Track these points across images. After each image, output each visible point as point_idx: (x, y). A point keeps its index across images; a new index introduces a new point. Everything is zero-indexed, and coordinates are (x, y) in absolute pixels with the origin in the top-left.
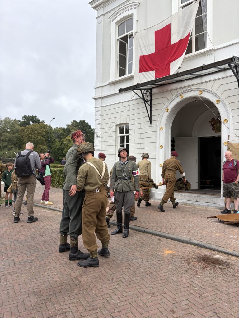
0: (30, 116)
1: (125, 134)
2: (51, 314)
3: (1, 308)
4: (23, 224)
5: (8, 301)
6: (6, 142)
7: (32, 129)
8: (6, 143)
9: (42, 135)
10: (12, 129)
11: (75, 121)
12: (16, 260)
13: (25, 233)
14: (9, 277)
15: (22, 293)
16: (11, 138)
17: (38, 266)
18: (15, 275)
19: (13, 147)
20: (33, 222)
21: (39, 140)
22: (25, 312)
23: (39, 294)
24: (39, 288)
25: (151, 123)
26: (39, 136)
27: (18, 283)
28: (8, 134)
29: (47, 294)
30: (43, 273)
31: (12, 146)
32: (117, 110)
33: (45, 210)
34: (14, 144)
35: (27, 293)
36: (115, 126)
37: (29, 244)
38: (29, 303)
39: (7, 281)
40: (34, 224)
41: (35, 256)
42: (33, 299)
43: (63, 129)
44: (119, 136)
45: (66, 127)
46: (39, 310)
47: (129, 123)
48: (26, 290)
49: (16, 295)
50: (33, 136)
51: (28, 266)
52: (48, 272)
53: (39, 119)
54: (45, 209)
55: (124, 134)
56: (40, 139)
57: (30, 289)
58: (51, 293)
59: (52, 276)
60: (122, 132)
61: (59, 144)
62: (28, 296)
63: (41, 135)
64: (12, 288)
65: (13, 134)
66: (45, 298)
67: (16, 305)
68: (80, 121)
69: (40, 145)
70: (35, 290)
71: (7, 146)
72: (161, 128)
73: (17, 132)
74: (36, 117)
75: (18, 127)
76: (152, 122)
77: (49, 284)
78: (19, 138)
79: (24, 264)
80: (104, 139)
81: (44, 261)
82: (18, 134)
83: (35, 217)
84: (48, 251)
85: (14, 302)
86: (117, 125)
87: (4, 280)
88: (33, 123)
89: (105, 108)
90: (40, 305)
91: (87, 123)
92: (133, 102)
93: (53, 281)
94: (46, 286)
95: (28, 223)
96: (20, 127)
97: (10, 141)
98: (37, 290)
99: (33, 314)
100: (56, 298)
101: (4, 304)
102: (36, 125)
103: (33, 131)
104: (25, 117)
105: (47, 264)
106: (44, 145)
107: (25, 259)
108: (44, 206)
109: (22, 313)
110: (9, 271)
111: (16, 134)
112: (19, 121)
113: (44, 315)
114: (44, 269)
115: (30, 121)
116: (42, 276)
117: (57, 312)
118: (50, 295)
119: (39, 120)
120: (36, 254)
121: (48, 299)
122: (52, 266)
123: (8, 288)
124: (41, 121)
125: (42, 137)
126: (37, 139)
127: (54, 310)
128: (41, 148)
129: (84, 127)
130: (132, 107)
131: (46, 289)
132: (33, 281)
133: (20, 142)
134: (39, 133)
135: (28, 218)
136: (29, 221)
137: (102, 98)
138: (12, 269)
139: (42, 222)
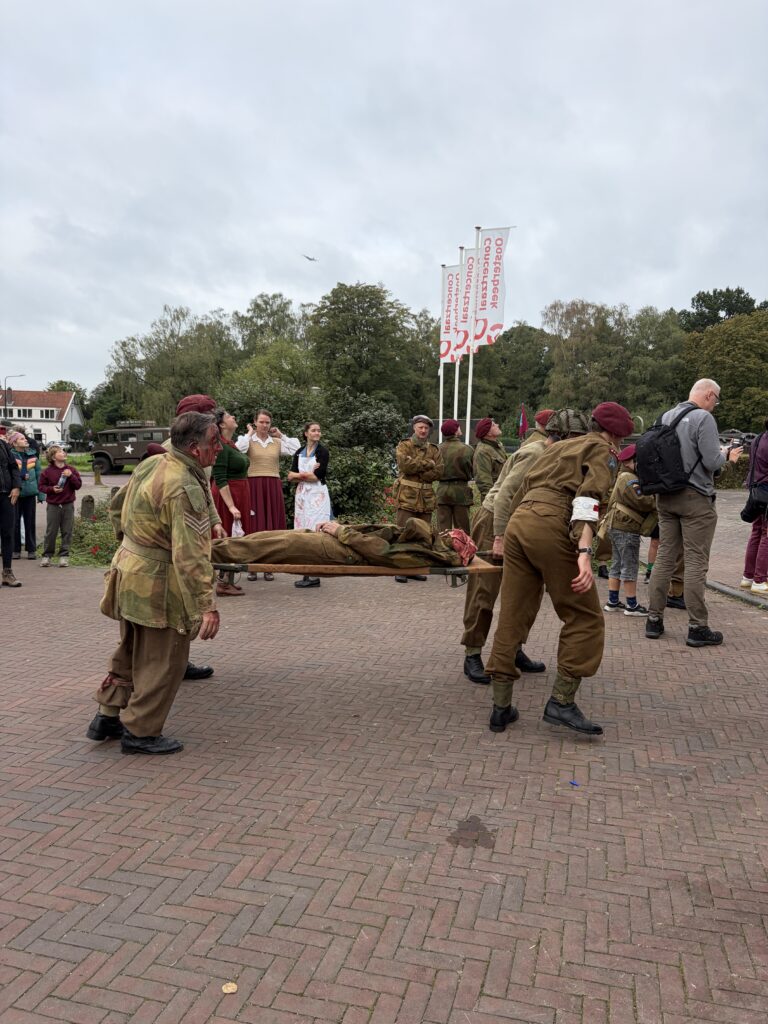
0: (721, 293)
2: (736, 983)
3: (580, 892)
4: (672, 646)
5: (602, 878)
6: (644, 383)
8: (643, 389)
9: (760, 351)
10: (660, 341)
12: (640, 754)
13: (675, 676)
14: (613, 804)
15: (647, 870)
16: (656, 370)
17: (708, 797)
18: (631, 803)
19: (662, 401)
20: (706, 645)
22: (651, 938)
23: (704, 893)
24: (704, 873)
27: (637, 834)
28: (650, 360)
29: (728, 905)
30: (725, 827)
31: (661, 396)
34: (665, 390)
35: (662, 875)
37: (686, 713)
38: (665, 912)
39: (608, 813)
40: (706, 654)
41: (703, 760)
42: (683, 905)
46: (697, 949)
48: (663, 864)
49: (630, 869)
50: (729, 361)
51: (677, 787)
52: (742, 830)
54: (755, 608)
57: (676, 866)
58: (746, 907)
59: (756, 849)
62: (667, 888)
63: (756, 354)
64: (618, 841)
65: (665, 357)
66: (723, 915)
67: (624, 900)
70: (692, 878)
71: (645, 398)
73: (675, 352)
74: (740, 291)
75: (679, 334)
77: (741, 872)
78: (683, 369)
79: (665, 777)
81: (726, 786)
82: (680, 357)
83: (713, 630)
84: (749, 757)
85: (621, 890)
87: (597, 808)
88: (729, 313)
90: (702, 935)
93: (758, 866)
94: (730, 875)
95: (688, 644)
96: (684, 332)
97: (654, 381)
98: (697, 878)
99: (676, 955)
100: (758, 930)
101: (592, 884)
102: (740, 321)
103: (728, 342)
104: (701, 299)
105: (741, 801)
107: (667, 761)
109: (639, 933)
110: (616, 786)
111: (674, 358)
112: (684, 313)
113: (711, 973)
114: (729, 814)
115: (719, 309)
116: (719, 836)
117: (757, 982)
118: (739, 912)
119: (752, 302)
120: (706, 754)
121: (732, 925)
122: (759, 813)
123: (606, 838)
124: (757, 304)
126: (740, 369)
127: (749, 972)
128: (757, 398)
131: (728, 886)
132: (687, 841)
133: (683, 380)
134: (751, 348)
135: (691, 630)
136: (691, 641)
138: (626, 780)
139: (737, 649)
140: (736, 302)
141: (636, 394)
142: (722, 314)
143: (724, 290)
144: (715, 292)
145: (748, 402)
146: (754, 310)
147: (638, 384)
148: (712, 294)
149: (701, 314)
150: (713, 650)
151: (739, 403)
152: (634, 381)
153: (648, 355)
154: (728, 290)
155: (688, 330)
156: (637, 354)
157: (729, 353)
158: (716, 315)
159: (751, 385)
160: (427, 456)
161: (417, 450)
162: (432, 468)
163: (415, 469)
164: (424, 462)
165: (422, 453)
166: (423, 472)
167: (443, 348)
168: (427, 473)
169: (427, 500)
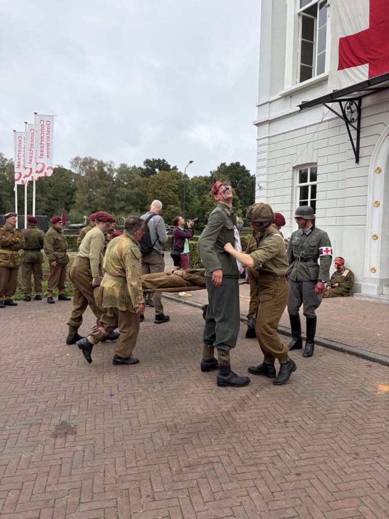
0: (156, 160)
1: (309, 183)
2: (191, 462)
3: (121, 443)
4: (149, 324)
5: (130, 434)
6: (123, 201)
7: (159, 181)
8: (123, 204)
9: (174, 189)
10: (130, 181)
11: (223, 165)
12: (140, 376)
13: (152, 338)
14: (131, 400)
15: (149, 425)
16: (128, 194)
17: (171, 389)
18: (139, 398)
19: (132, 210)
20: (163, 322)
21: (170, 197)
22: (155, 454)
23: (173, 429)
24: (173, 421)
25: (357, 161)
26: (169, 191)
27: (143, 411)
28: (125, 190)
29: (184, 431)
30: (179, 400)
31: (131, 207)
32: (296, 142)
33: (180, 305)
34: (133, 204)
35: (156, 425)
36: (291, 169)
37: (158, 354)
38: (159, 442)
39: (129, 405)
40: (163, 326)
41: (167, 373)
42: (166, 436)
43: (206, 179)
44: (298, 187)
45: (209, 175)
46: (174, 453)
47: (316, 163)
48: (156, 421)
49: (142, 427)
50: (161, 192)
51: (158, 387)
52: (186, 399)
53: (169, 163)
54: (181, 303)
55: (306, 182)
56: (170, 195)
57: (161, 420)
58: (191, 430)
59: (192, 405)
60: (303, 178)
61: (199, 202)
62: (159, 431)
63: (172, 190)
64: (135, 416)
65: (132, 189)
66: (182, 436)
67: (141, 441)
68: (232, 164)
69: (172, 206)
70: (168, 424)
71: (124, 208)
72: (378, 169)
73: (137, 186)
74: (164, 161)
75: (138, 178)
76: (361, 160)
77: (187, 416)
78: (141, 195)
79: (152, 383)
80: (271, 193)
81: (178, 382)
82: (139, 189)
83: (165, 315)
84: (185, 368)
85: (139, 437)
86: (294, 168)
87: (124, 404)
88: (160, 170)
89: (273, 140)
90: (176, 446)
91: (244, 167)
92: (325, 125)
93: (193, 413)
94: (183, 419)
95: (156, 323)
96: (141, 177)
97: (128, 200)
98: (171, 423)
99: (166, 458)
100: (197, 438)
101: (126, 438)
102: (165, 174)
103: (160, 184)
104: (147, 162)
105: (184, 387)
106: (177, 205)
107: (152, 377)
108: (178, 299)
109: (149, 453)
110: (132, 392)
111: (136, 189)
112: (140, 168)
113: (181, 461)
114: (180, 394)
115: (155, 168)
116: (177, 404)
117: (199, 460)
118: (189, 433)
119: (169, 166)
120: (168, 370)
121: (187, 440)
122: (191, 391)
123: (130, 416)
124: (171, 167)
125: (174, 193)
126: (166, 196)
127: (195, 457)
128: (173, 210)
129: (239, 173)
130: (321, 135)
131: (183, 424)
132: (165, 409)
133: (142, 201)
134: (169, 187)
135: (156, 316)
136: (156, 321)
137: (270, 122)
138: (135, 389)
139: (176, 322)
140: (162, 165)
141: (120, 206)
142: (157, 170)
143: (157, 159)
144: (153, 159)
145: (169, 212)
146: (170, 170)
147: (120, 201)
148: (152, 160)
149: (147, 169)
150: (166, 324)
151: (166, 212)
152: (118, 200)
153: (124, 187)
154: (159, 159)
155: (142, 176)
156: (119, 186)
157: (160, 189)
158: (154, 170)
159: (171, 204)
160: (15, 236)
161: (8, 232)
162: (18, 243)
163: (8, 243)
164: (13, 239)
165: (12, 235)
166: (12, 245)
167: (16, 176)
168: (15, 245)
169: (15, 260)
